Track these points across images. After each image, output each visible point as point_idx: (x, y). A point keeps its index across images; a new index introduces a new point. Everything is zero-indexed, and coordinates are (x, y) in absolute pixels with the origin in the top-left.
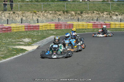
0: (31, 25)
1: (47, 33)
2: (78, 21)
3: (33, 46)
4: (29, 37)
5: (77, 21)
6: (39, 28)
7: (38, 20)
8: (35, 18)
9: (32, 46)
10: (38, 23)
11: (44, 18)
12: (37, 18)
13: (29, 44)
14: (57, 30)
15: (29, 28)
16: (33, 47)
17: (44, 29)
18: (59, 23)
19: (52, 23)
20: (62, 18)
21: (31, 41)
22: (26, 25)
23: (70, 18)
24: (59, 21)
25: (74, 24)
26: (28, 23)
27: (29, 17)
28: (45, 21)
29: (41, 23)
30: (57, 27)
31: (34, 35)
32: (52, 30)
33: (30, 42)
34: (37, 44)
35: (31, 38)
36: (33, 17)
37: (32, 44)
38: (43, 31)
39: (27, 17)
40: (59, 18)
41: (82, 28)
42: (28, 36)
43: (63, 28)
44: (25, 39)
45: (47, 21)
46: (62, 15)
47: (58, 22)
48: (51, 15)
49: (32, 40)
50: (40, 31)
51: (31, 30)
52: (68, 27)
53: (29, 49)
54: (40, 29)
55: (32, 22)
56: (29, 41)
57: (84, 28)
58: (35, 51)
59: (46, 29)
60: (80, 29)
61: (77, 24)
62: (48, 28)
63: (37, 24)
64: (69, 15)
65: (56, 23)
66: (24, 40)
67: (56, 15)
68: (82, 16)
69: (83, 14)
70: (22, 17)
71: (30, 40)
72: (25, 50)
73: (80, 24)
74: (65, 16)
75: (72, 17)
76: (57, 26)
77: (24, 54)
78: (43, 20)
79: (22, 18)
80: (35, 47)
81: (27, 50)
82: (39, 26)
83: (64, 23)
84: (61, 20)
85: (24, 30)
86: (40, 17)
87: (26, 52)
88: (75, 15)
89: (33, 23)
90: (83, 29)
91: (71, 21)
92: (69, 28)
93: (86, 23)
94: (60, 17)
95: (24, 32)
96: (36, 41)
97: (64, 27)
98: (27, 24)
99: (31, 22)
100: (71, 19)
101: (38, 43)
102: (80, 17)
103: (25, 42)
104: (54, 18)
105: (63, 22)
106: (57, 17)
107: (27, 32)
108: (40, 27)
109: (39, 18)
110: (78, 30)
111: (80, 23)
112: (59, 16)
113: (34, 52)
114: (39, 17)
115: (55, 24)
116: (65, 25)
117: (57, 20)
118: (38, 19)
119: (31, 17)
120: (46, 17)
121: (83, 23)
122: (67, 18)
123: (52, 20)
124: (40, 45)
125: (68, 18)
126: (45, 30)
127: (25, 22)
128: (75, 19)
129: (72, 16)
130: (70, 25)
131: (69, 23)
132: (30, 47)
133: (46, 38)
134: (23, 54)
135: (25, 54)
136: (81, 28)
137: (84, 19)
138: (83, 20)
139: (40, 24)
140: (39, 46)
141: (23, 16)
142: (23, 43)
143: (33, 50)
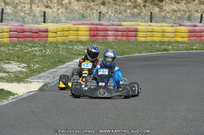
0: (27, 26)
1: (67, 50)
2: (151, 22)
3: (31, 82)
4: (19, 59)
5: (147, 22)
6: (47, 37)
7: (44, 16)
8: (38, 10)
9: (27, 82)
10: (44, 22)
11: (61, 10)
12: (43, 9)
13: (18, 78)
14: (94, 42)
15: (20, 35)
16: (29, 84)
17: (60, 39)
18: (101, 25)
19: (83, 24)
20: (110, 12)
21: (24, 70)
22: (13, 28)
23: (128, 12)
24: (100, 20)
25: (138, 27)
26: (18, 21)
27: (22, 5)
28: (63, 19)
29: (53, 22)
30: (94, 36)
31: (35, 54)
32: (81, 42)
33: (21, 72)
34: (40, 78)
35: (25, 63)
36: (33, 7)
37: (28, 77)
38: (57, 43)
39: (16, 7)
40: (100, 13)
41: (161, 39)
42: (18, 57)
43: (110, 39)
44: (9, 63)
45: (68, 19)
46: (109, 3)
47: (97, 22)
48: (80, 3)
49: (29, 67)
50: (51, 43)
51: (25, 41)
52: (123, 36)
53: (20, 89)
54: (50, 39)
55: (29, 19)
56: (19, 69)
57: (166, 39)
58: (34, 96)
59: (66, 39)
60: (155, 42)
61: (149, 27)
62: (71, 38)
63: (43, 26)
64: (129, 4)
65: (92, 24)
66: (6, 66)
67: (92, 3)
68: (161, 8)
69: (163, 3)
70: (3, 4)
71: (23, 68)
72: (9, 93)
73: (156, 28)
74: (117, 7)
75: (136, 11)
76: (94, 33)
77: (5, 102)
78: (58, 14)
79: (3, 10)
80: (34, 86)
81: (14, 94)
82: (46, 31)
83: (113, 25)
84: (107, 16)
85: (7, 40)
86: (51, 8)
87: (11, 99)
88: (144, 6)
89: (32, 23)
90: (163, 43)
91: (131, 21)
92: (127, 39)
93: (172, 26)
94: (103, 9)
95: (8, 45)
96: (39, 71)
97: (114, 36)
98: (14, 25)
99: (26, 20)
100: (133, 15)
101: (43, 74)
102: (156, 10)
103: (9, 72)
104: (89, 11)
105: (111, 22)
106: (96, 7)
107: (14, 45)
108: (50, 34)
109: (48, 11)
110: (151, 45)
111: (156, 26)
112: (102, 7)
113: (31, 98)
114: (47, 7)
115: (90, 28)
116: (117, 31)
117: (96, 16)
118: (45, 13)
119: (28, 6)
120: (67, 8)
121: (162, 26)
122: (120, 13)
123: (84, 17)
124: (47, 80)
125: (125, 11)
126: (64, 43)
127: (12, 20)
128: (142, 14)
129: (135, 7)
130: (128, 30)
131: (127, 24)
132: (22, 84)
133: (64, 63)
134: (3, 104)
135: (7, 102)
136: (157, 39)
137: (168, 15)
138: (164, 19)
139: (50, 26)
140: (46, 85)
141: (6, 4)
142: (4, 75)
143: (28, 94)
